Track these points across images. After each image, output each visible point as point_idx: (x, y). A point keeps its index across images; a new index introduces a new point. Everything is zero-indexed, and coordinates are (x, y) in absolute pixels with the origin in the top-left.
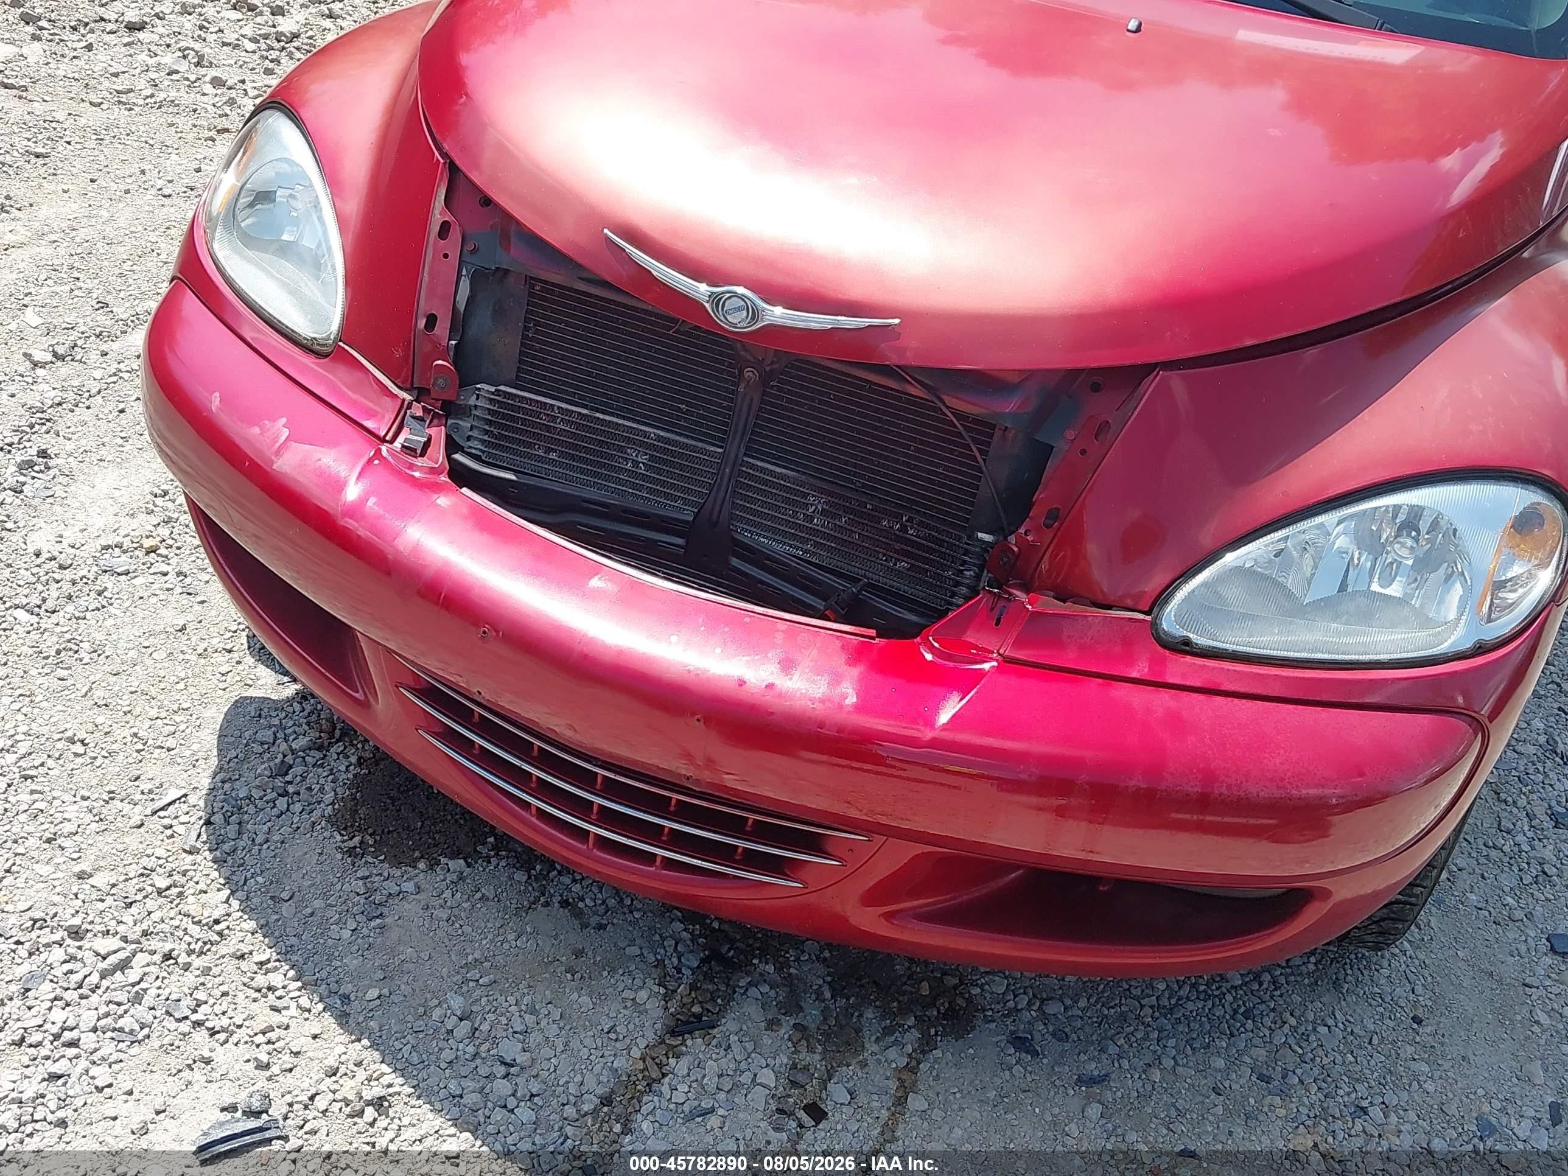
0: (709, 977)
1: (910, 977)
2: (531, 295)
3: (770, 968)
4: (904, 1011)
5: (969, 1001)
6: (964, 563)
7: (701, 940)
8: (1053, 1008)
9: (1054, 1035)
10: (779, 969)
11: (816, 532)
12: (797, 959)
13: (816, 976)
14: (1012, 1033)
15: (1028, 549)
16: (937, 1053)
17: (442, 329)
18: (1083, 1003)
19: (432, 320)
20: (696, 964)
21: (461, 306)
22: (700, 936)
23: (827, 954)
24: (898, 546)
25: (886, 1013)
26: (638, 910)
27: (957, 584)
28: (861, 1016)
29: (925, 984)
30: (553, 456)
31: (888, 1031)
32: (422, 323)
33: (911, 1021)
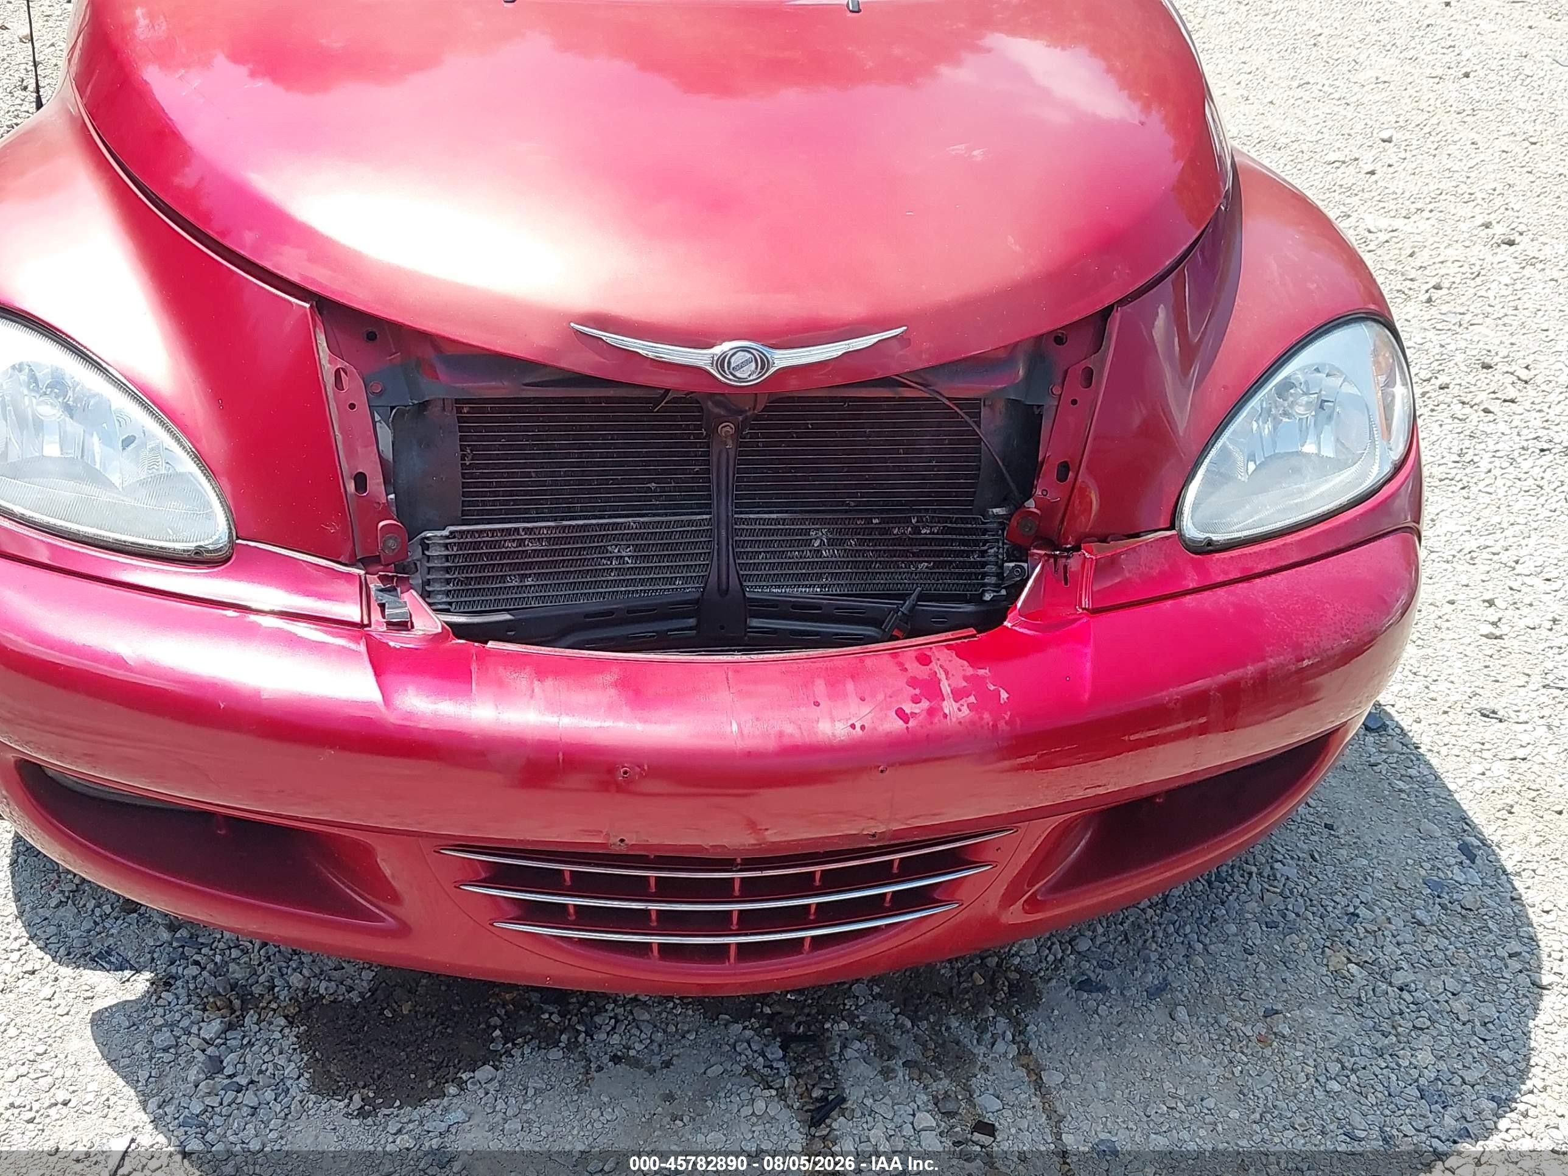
0: (800, 1060)
1: (959, 975)
2: (460, 420)
3: (844, 1025)
4: (978, 1007)
5: (1018, 970)
6: (986, 542)
7: (767, 1031)
8: (1083, 945)
9: (1101, 967)
10: (852, 1023)
11: (825, 564)
12: (857, 1007)
13: (884, 1013)
14: (1072, 982)
15: (1048, 509)
16: (1032, 1028)
17: (376, 484)
18: (1100, 930)
19: (361, 480)
20: (781, 1053)
21: (389, 455)
22: (763, 1027)
23: (877, 990)
24: (915, 549)
25: (967, 1016)
26: (688, 1032)
27: (984, 564)
28: (948, 1028)
29: (976, 974)
30: (529, 582)
31: (981, 1029)
32: (351, 487)
33: (992, 1013)
